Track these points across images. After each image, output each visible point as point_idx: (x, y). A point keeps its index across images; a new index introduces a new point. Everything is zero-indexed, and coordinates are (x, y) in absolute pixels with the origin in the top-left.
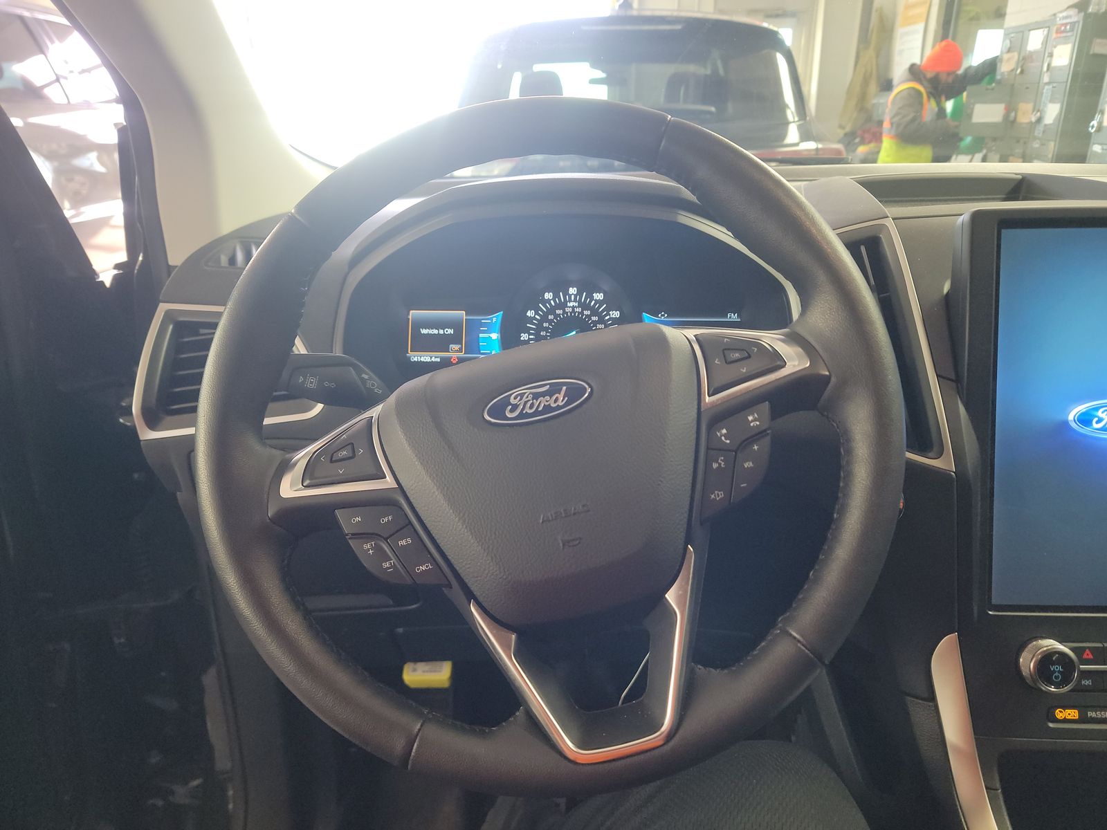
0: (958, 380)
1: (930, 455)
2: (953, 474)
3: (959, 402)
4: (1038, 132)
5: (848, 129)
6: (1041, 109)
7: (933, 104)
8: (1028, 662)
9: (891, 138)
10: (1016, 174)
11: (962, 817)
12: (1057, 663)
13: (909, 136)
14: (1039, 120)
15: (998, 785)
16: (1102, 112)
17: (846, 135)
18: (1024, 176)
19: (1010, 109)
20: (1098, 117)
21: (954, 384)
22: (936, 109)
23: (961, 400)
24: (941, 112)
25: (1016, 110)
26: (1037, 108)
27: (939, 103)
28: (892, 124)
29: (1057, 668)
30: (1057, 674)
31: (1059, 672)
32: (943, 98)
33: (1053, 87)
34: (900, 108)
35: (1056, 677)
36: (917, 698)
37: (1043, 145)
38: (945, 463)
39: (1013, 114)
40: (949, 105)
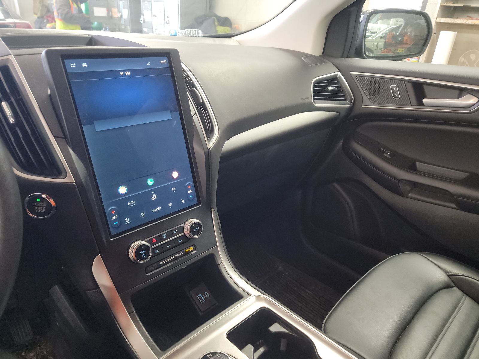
0: (65, 138)
1: (61, 177)
2: (74, 184)
3: (69, 148)
4: (122, 22)
5: (39, 15)
6: (121, 11)
7: (75, 6)
8: (132, 254)
9: (60, 20)
10: (88, 35)
11: (122, 332)
12: (143, 249)
13: (68, 20)
14: (121, 16)
15: (133, 309)
16: (143, 15)
17: (38, 17)
18: (92, 36)
19: (109, 11)
20: (142, 16)
21: (64, 140)
22: (77, 8)
23: (69, 147)
24: (80, 10)
25: (111, 11)
26: (119, 11)
27: (77, 5)
28: (58, 13)
29: (143, 252)
30: (143, 254)
31: (144, 253)
32: (79, 3)
33: (123, 2)
34: (60, 6)
35: (144, 256)
36: (91, 290)
37: (125, 27)
38: (69, 179)
39: (110, 13)
40: (83, 6)
